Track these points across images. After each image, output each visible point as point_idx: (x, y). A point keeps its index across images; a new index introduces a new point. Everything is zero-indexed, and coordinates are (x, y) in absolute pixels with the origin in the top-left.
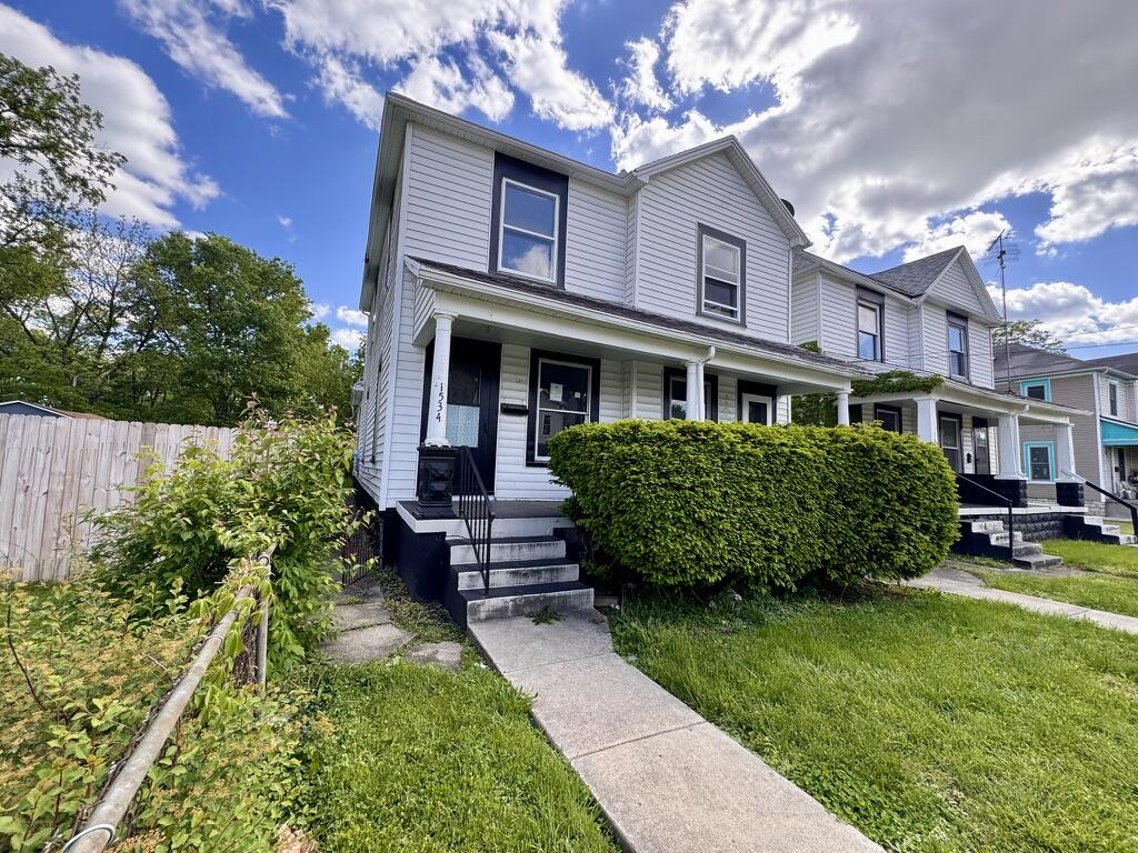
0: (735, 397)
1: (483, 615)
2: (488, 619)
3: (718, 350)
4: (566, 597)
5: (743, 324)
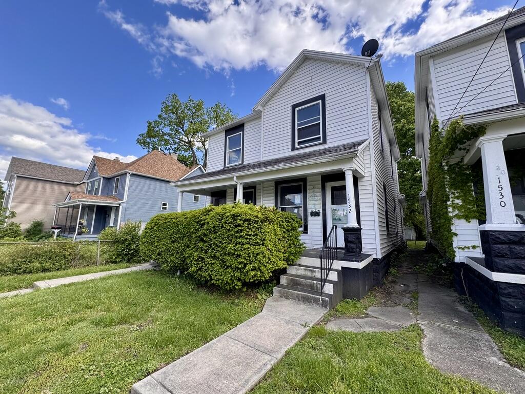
5: (325, 142)
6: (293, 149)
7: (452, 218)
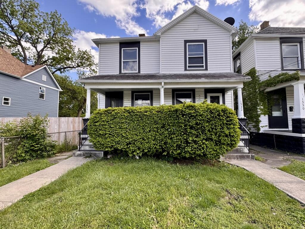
0: (204, 95)
1: (76, 155)
2: (77, 156)
3: (165, 83)
4: (95, 153)
5: (206, 69)
6: (186, 70)
7: (260, 114)
